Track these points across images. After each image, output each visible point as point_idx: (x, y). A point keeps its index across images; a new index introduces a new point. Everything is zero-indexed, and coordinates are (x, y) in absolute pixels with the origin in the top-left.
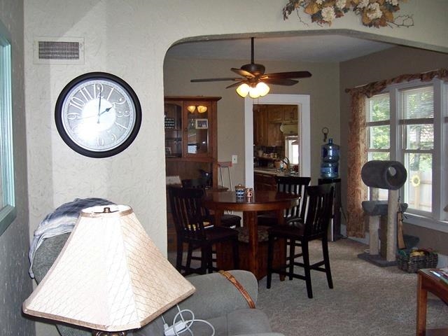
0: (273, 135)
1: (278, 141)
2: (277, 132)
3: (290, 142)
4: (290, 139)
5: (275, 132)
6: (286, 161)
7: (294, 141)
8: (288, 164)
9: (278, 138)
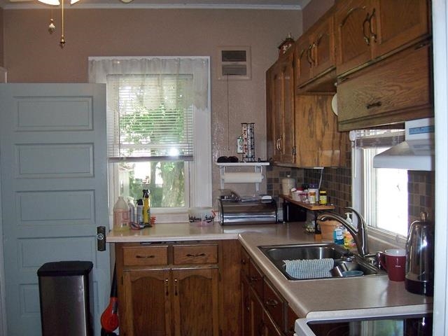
0: (312, 134)
1: (328, 153)
2: (325, 123)
3: (370, 153)
4: (368, 143)
5: (319, 123)
6: (353, 222)
7: (381, 150)
8: (359, 235)
9: (327, 140)
